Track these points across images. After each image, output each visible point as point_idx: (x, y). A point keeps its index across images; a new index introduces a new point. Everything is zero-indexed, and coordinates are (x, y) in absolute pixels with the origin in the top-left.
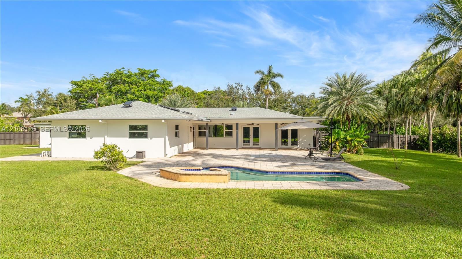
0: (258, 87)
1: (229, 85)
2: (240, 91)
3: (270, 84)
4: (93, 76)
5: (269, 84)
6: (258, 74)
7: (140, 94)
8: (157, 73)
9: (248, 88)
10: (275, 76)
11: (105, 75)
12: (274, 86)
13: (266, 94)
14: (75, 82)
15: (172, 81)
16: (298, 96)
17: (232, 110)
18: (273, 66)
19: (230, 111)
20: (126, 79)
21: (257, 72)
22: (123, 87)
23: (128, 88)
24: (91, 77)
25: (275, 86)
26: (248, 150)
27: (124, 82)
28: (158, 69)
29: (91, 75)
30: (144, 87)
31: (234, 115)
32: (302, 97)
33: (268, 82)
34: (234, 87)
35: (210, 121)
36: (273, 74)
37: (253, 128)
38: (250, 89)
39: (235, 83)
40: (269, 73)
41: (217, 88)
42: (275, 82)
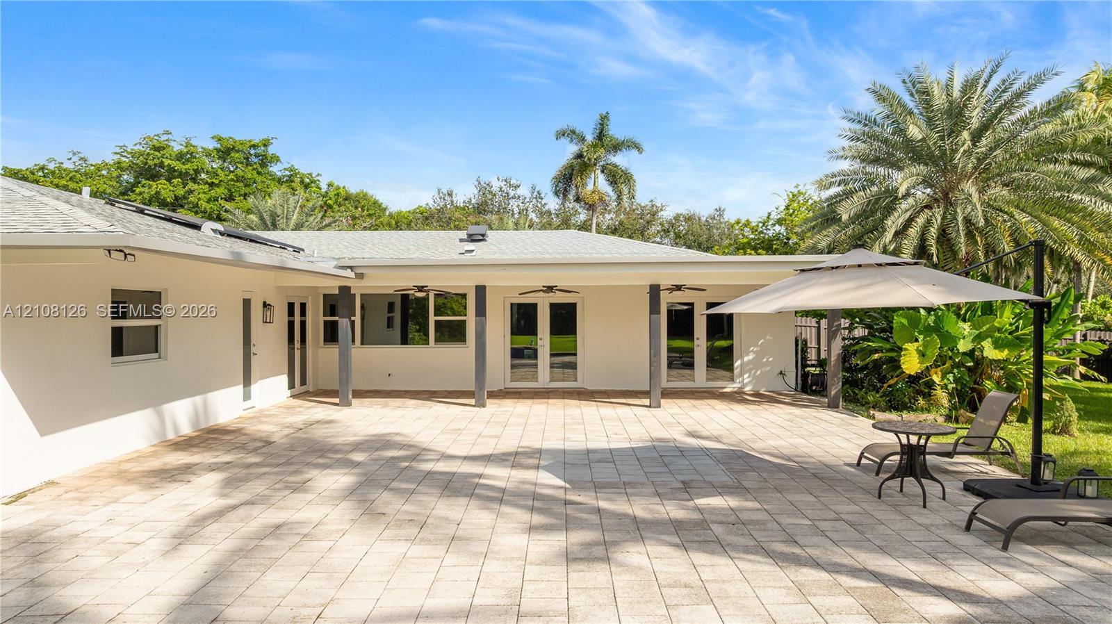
0: (567, 179)
1: (480, 183)
2: (512, 202)
3: (602, 172)
4: (82, 159)
5: (598, 172)
6: (564, 141)
7: (215, 208)
8: (271, 150)
9: (535, 193)
10: (617, 147)
11: (116, 153)
12: (614, 176)
13: (590, 203)
14: (11, 170)
15: (318, 175)
16: (677, 218)
17: (470, 236)
18: (611, 117)
19: (461, 240)
20: (175, 164)
21: (561, 134)
22: (165, 187)
23: (181, 192)
24: (75, 159)
25: (618, 178)
26: (529, 401)
27: (172, 174)
28: (272, 138)
29: (74, 154)
30: (229, 190)
31: (474, 254)
32: (689, 219)
33: (595, 165)
34: (495, 189)
35: (352, 275)
36: (611, 140)
37: (552, 306)
38: (542, 195)
39: (498, 179)
40: (601, 136)
41: (445, 192)
42: (616, 166)
